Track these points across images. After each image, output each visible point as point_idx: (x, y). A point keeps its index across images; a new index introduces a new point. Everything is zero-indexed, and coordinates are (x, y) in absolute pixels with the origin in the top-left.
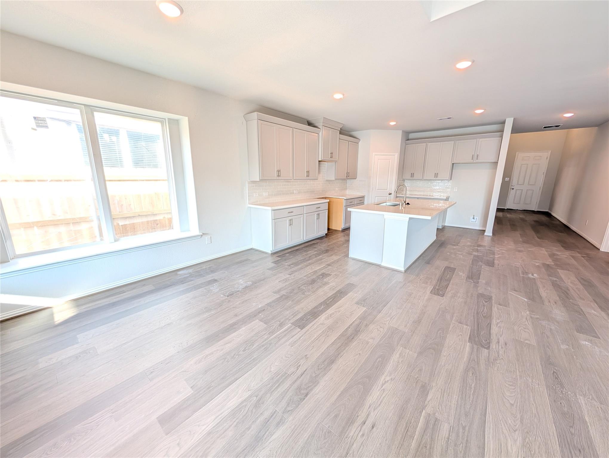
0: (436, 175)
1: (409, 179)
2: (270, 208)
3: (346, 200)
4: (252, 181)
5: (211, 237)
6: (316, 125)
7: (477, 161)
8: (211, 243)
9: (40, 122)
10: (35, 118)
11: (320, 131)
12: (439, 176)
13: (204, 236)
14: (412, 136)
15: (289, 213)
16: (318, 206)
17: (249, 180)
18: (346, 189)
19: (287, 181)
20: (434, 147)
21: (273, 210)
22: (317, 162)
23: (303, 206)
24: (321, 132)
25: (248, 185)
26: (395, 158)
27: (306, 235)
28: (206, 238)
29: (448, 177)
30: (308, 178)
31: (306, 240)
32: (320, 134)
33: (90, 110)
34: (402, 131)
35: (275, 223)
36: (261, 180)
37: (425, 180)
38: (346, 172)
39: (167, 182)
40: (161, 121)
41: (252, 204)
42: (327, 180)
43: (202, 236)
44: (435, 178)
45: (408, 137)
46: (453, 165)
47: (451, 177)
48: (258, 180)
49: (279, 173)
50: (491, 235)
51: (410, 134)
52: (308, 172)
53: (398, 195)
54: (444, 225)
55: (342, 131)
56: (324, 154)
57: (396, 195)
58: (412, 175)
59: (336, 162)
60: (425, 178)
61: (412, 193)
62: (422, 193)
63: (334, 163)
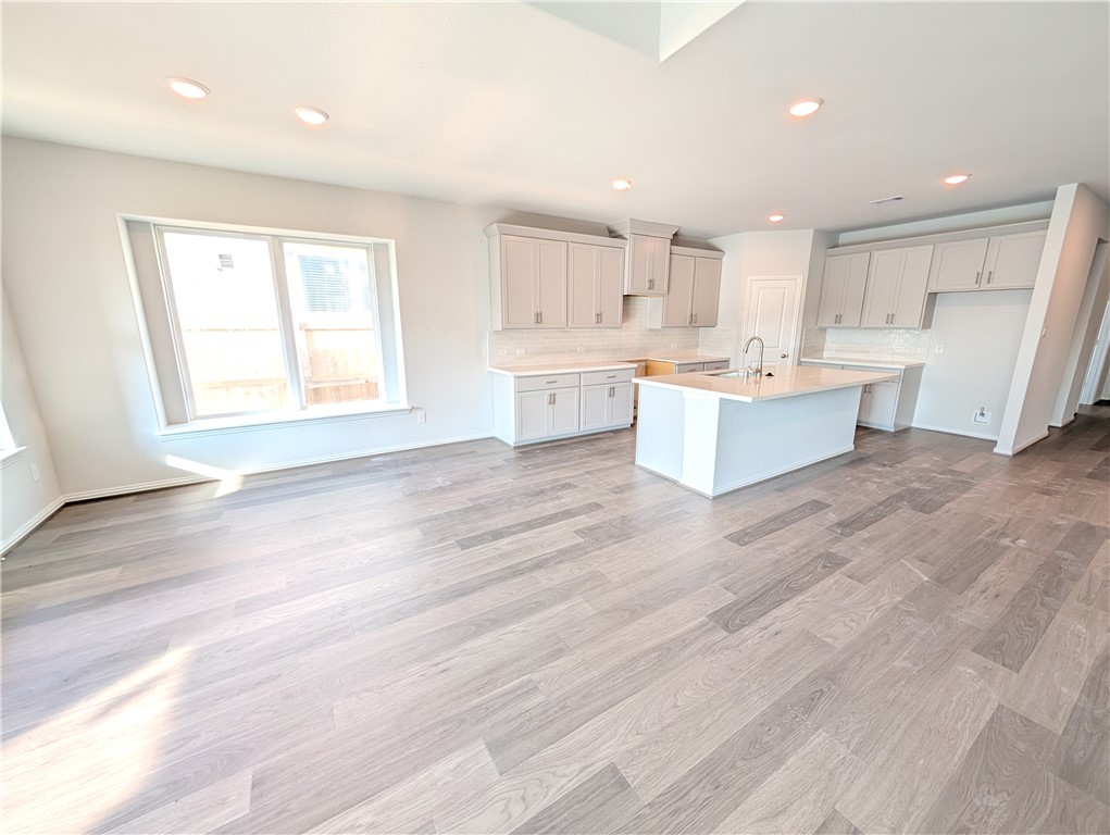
0: (890, 318)
1: (832, 328)
2: (510, 374)
3: (679, 365)
4: (495, 331)
5: (424, 414)
6: (621, 233)
7: (989, 285)
8: (425, 421)
9: (226, 261)
10: (220, 256)
11: (626, 244)
12: (898, 319)
13: (414, 411)
14: (843, 238)
15: (550, 383)
16: (612, 374)
17: (491, 329)
18: (697, 346)
20: (885, 258)
21: (516, 377)
22: (621, 299)
23: (580, 373)
24: (628, 245)
25: (489, 338)
26: (797, 285)
27: (585, 423)
28: (417, 415)
29: (915, 320)
30: (598, 325)
31: (583, 432)
32: (627, 248)
33: (278, 241)
34: (815, 231)
35: (521, 399)
36: (503, 330)
37: (866, 329)
38: (689, 314)
39: (372, 331)
40: (366, 247)
41: (495, 367)
42: (649, 330)
43: (411, 410)
44: (887, 326)
45: (830, 240)
46: (933, 297)
47: (927, 322)
48: (500, 329)
49: (539, 318)
50: (1010, 453)
51: (841, 235)
52: (599, 316)
53: (802, 360)
54: (904, 424)
55: (677, 239)
56: (632, 283)
57: (799, 359)
58: (838, 319)
59: (663, 295)
60: (865, 325)
61: (840, 355)
62: (862, 357)
63: (661, 298)
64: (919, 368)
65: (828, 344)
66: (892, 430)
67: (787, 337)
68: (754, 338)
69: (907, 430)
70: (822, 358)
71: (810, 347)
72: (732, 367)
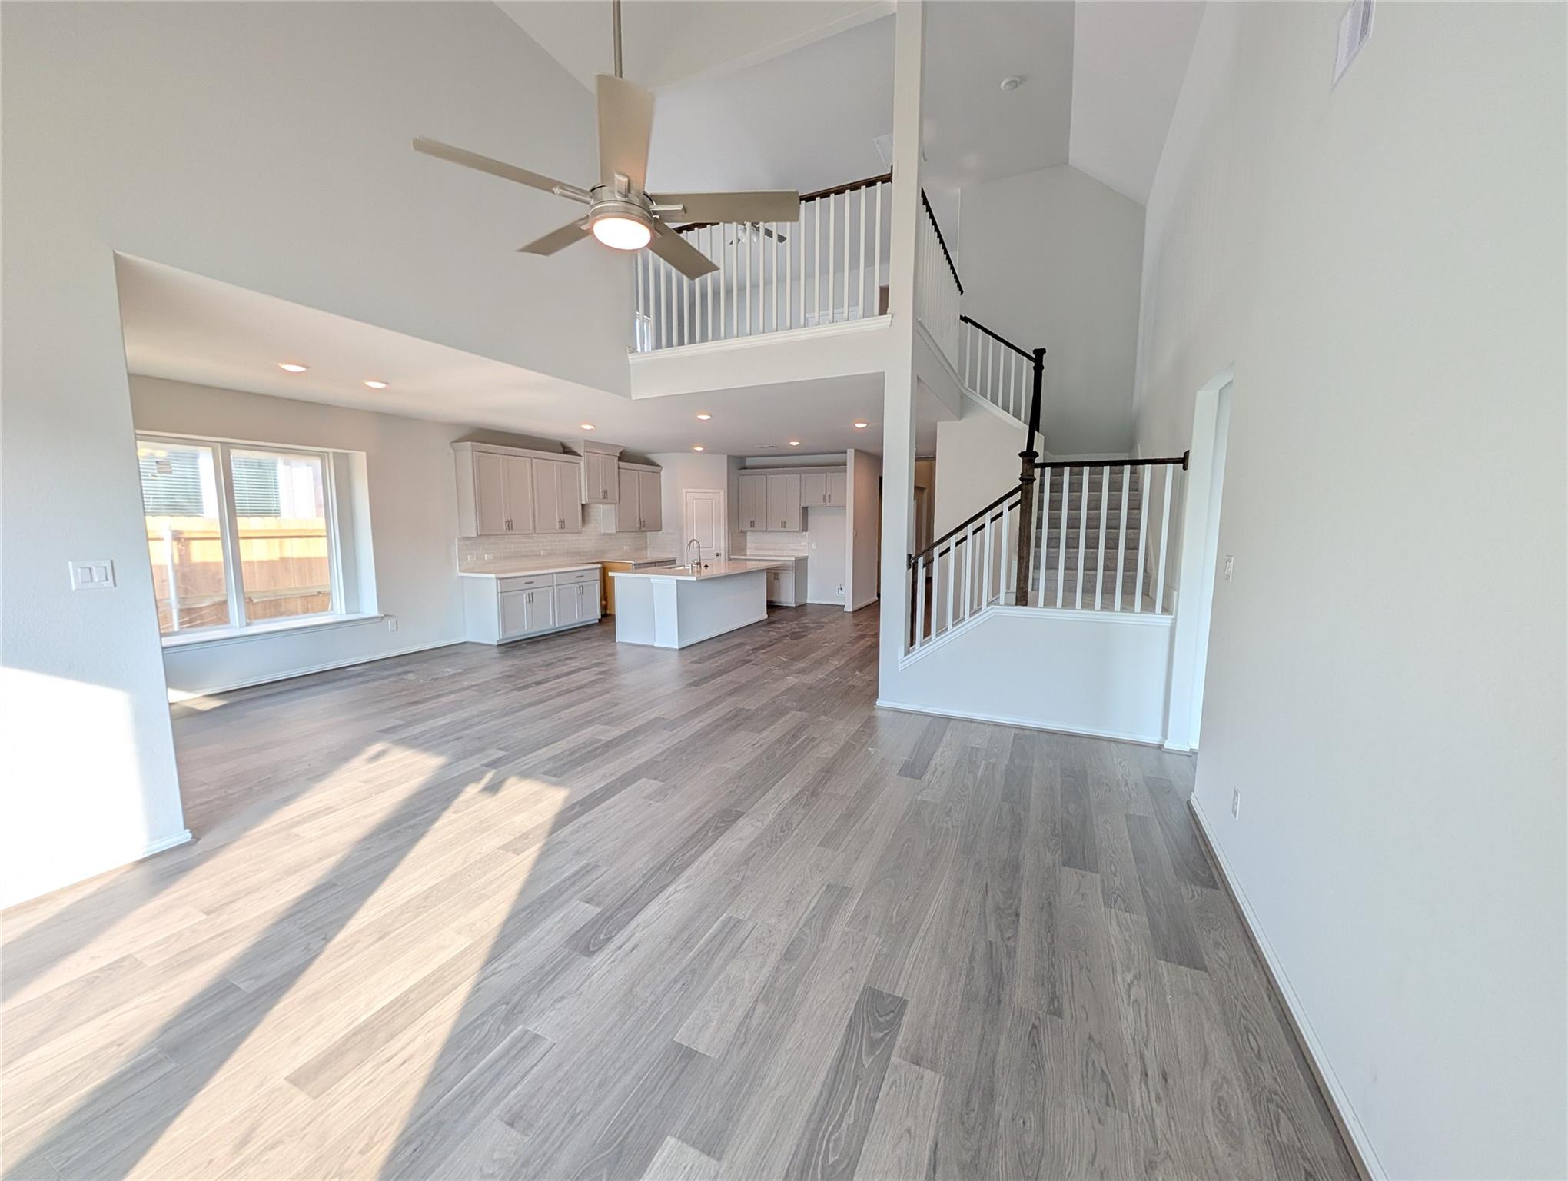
0: (784, 525)
1: (749, 531)
2: (494, 576)
3: (635, 564)
4: (464, 538)
5: (397, 621)
6: (575, 449)
7: (831, 503)
8: (397, 629)
11: (581, 460)
12: (787, 525)
13: (386, 618)
14: (748, 462)
15: (526, 583)
16: (581, 574)
17: (460, 535)
18: (646, 548)
19: (527, 535)
20: (776, 480)
21: (497, 579)
22: (579, 508)
23: (552, 574)
24: (583, 461)
25: (458, 545)
26: (721, 497)
27: (560, 620)
28: (390, 622)
29: (798, 526)
30: (562, 531)
31: (559, 628)
32: (582, 463)
33: (225, 449)
34: (728, 456)
35: (503, 599)
36: (479, 536)
37: (771, 531)
38: (638, 519)
39: (325, 539)
40: (322, 456)
41: (465, 571)
42: (604, 534)
43: (382, 618)
44: (783, 530)
45: (739, 464)
46: (805, 510)
47: (805, 527)
48: (475, 535)
49: (510, 525)
50: (851, 610)
51: (748, 459)
52: (562, 522)
53: (732, 557)
54: (802, 602)
55: (624, 456)
56: (589, 491)
57: (729, 557)
58: (752, 524)
59: (615, 504)
60: (769, 529)
61: (757, 552)
62: (772, 553)
63: (613, 506)
64: (805, 559)
65: (749, 544)
66: (794, 605)
67: (720, 541)
68: (694, 540)
69: (805, 605)
70: (746, 555)
71: (736, 546)
72: (678, 563)
